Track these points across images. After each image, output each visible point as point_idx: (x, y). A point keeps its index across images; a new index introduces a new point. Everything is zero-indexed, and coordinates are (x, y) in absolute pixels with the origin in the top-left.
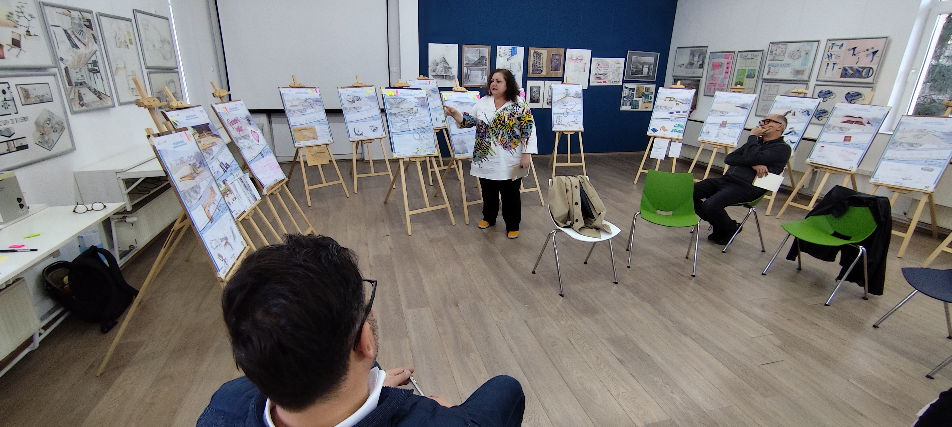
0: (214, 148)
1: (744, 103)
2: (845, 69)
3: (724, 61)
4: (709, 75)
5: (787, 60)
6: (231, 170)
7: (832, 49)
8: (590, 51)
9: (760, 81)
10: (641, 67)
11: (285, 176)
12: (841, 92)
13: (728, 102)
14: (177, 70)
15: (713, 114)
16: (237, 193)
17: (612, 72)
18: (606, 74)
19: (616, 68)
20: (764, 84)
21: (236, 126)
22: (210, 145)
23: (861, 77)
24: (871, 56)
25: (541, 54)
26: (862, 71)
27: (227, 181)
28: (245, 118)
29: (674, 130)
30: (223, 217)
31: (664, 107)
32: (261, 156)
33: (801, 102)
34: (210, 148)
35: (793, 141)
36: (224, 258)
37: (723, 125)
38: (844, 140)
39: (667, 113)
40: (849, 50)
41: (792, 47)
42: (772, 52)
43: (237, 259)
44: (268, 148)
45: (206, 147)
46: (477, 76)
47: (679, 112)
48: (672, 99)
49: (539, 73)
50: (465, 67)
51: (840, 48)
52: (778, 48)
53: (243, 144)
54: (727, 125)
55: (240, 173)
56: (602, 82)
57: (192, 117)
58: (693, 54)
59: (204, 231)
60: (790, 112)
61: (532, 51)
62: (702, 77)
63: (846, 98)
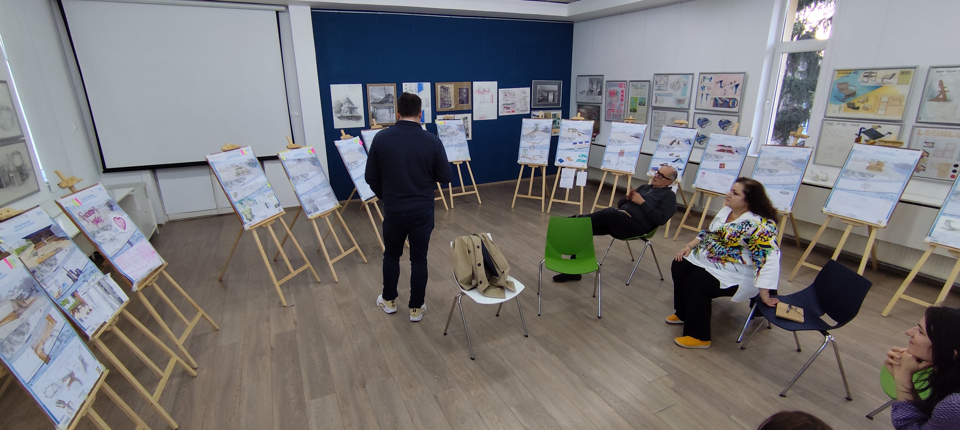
0: (58, 256)
1: (636, 133)
2: (716, 100)
3: (619, 89)
4: (608, 102)
5: (670, 91)
6: (85, 276)
7: (704, 81)
8: (496, 83)
9: (651, 109)
10: (546, 95)
11: (163, 261)
12: (715, 120)
13: (623, 132)
14: (22, 138)
15: (612, 143)
16: (93, 304)
17: (519, 102)
18: (514, 104)
19: (523, 98)
20: (654, 111)
21: (92, 218)
22: (53, 253)
23: (729, 107)
24: (734, 89)
25: (448, 89)
26: (730, 101)
27: (77, 292)
28: (105, 205)
29: (579, 160)
30: (66, 349)
31: (567, 138)
32: (129, 245)
33: (683, 132)
34: (52, 257)
35: (680, 168)
36: (67, 403)
37: (621, 153)
38: (720, 167)
39: (572, 144)
40: (717, 83)
41: (672, 79)
42: (657, 82)
43: (89, 395)
44: (139, 233)
45: (45, 258)
46: (384, 115)
47: (582, 143)
48: (574, 130)
49: (448, 107)
50: (371, 107)
51: (710, 81)
52: (661, 79)
53: (102, 238)
54: (624, 154)
55: (99, 275)
56: (511, 112)
57: (24, 225)
58: (591, 82)
59: (33, 381)
60: (676, 141)
61: (439, 86)
62: (601, 104)
63: (719, 125)
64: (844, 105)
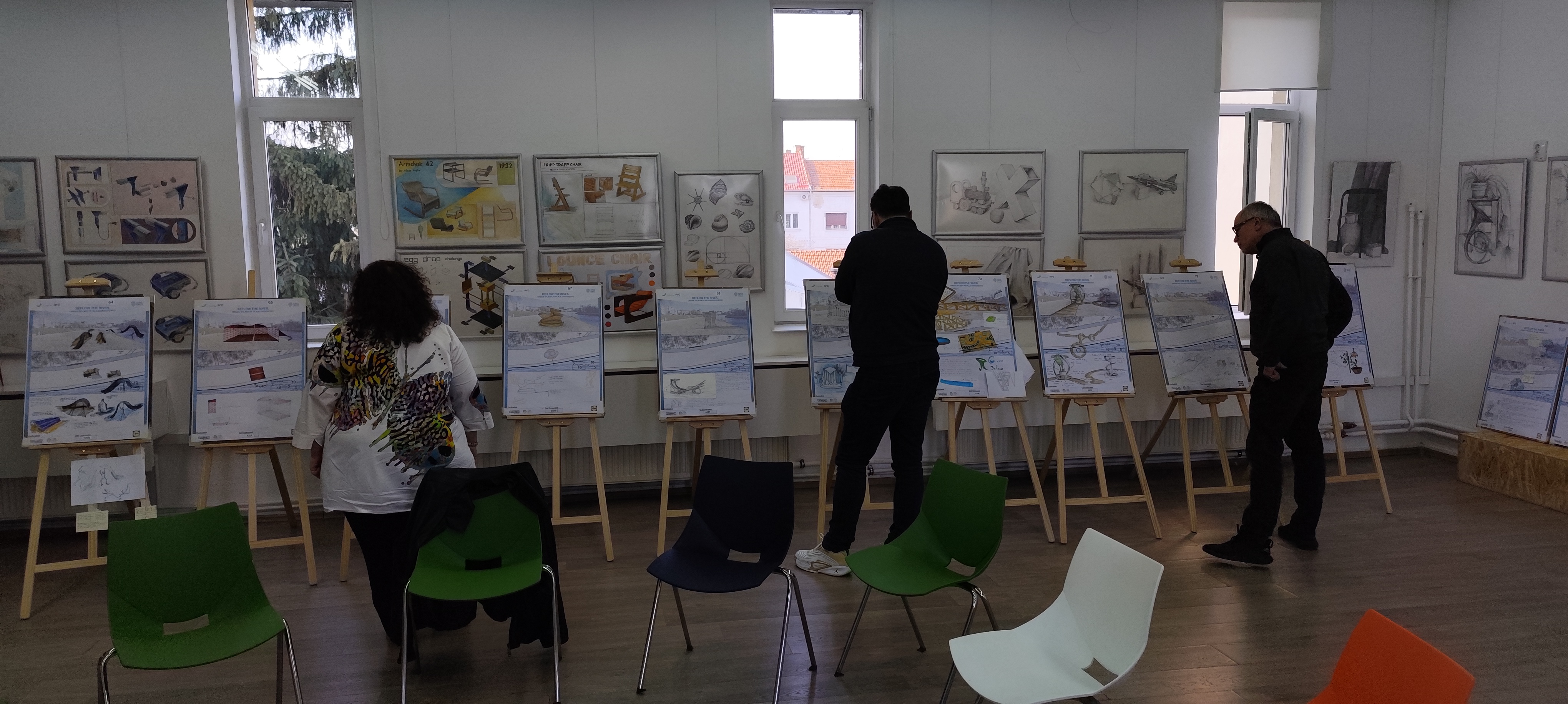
2: (127, 225)
7: (75, 179)
12: (138, 275)
23: (175, 241)
24: (177, 197)
26: (171, 227)
33: (111, 308)
38: (253, 378)
40: (120, 182)
51: (95, 177)
60: (90, 335)
63: (154, 286)
64: (425, 223)
